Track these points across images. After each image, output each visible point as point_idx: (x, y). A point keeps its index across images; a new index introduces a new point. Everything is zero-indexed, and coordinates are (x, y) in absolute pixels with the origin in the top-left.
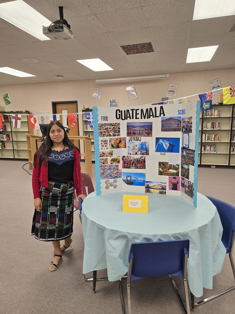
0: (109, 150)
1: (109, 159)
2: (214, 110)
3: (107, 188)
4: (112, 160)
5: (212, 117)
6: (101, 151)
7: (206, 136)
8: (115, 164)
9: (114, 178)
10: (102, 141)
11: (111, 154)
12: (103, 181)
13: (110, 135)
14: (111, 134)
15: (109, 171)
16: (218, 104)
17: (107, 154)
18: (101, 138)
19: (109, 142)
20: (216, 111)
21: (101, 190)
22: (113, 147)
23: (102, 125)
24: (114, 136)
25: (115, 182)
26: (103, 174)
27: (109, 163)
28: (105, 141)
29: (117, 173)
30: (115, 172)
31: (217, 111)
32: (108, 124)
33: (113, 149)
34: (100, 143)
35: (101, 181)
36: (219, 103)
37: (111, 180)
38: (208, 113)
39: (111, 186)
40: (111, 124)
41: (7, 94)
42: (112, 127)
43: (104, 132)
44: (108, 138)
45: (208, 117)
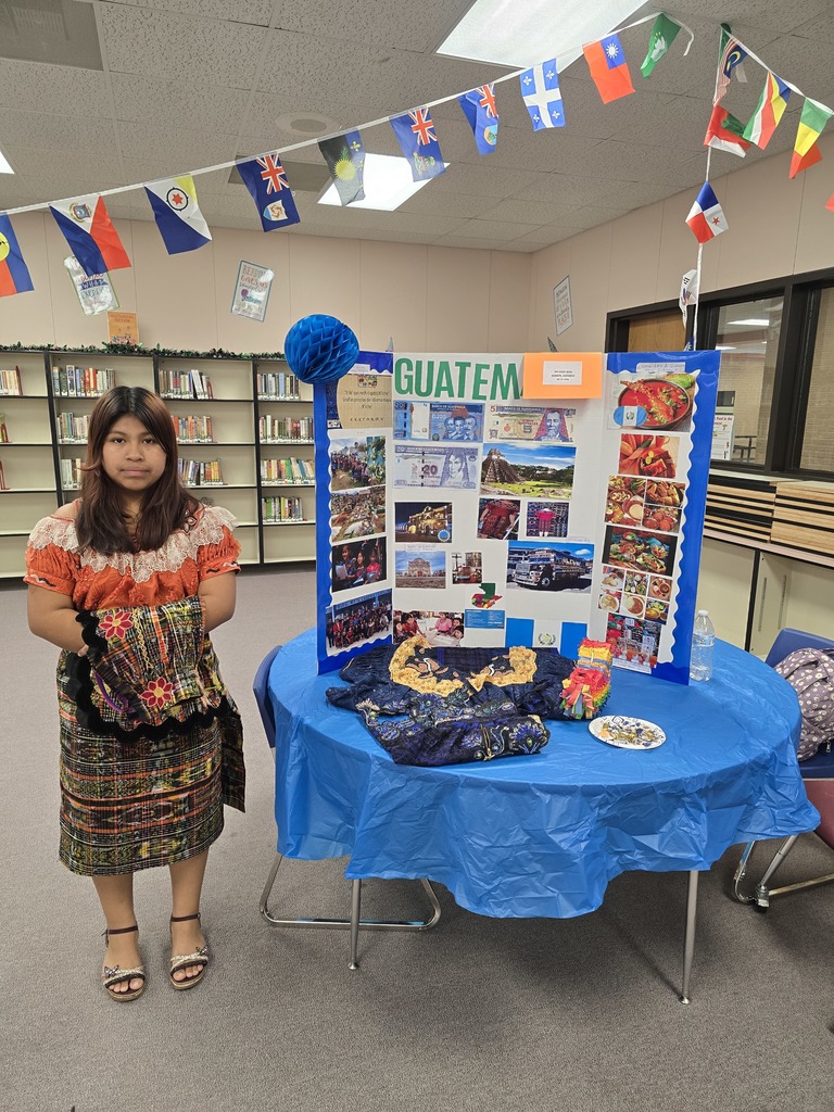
2: (91, 370)
5: (88, 395)
7: (74, 466)
16: (103, 347)
20: (101, 375)
31: (105, 373)
36: (108, 346)
38: (72, 381)
45: (72, 394)
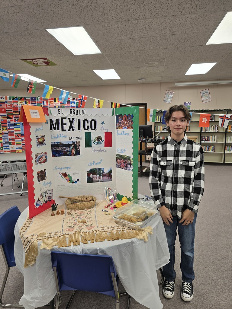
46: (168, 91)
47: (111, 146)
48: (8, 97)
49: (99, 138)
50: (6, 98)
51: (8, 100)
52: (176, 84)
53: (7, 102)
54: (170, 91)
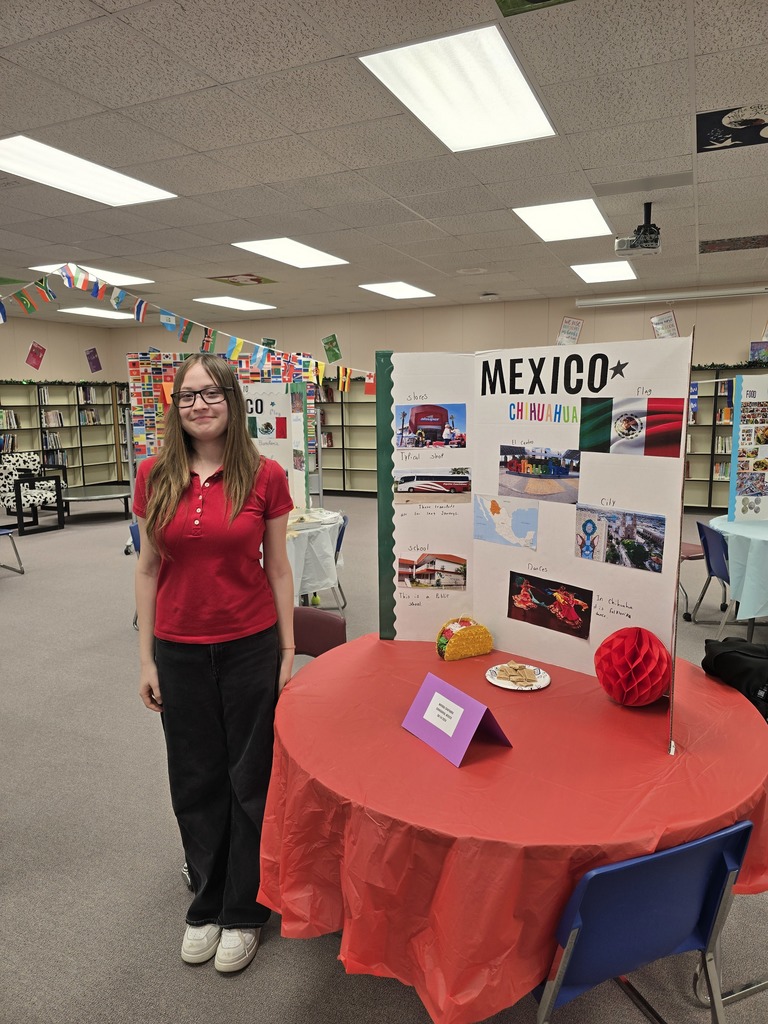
0: (753, 447)
1: (752, 461)
3: (744, 511)
4: (756, 464)
6: (741, 447)
8: (760, 471)
9: (757, 495)
10: (744, 431)
11: (755, 453)
12: (739, 499)
13: (757, 422)
14: (758, 419)
15: (749, 483)
17: (750, 454)
18: (743, 427)
19: (753, 434)
21: (735, 513)
22: (759, 441)
23: (746, 405)
24: (763, 423)
25: (757, 502)
26: (741, 486)
27: (751, 470)
28: (748, 431)
29: (762, 486)
30: (758, 486)
32: (755, 404)
33: (759, 446)
34: (741, 433)
35: (737, 498)
37: (752, 499)
39: (751, 508)
40: (759, 404)
41: (334, 336)
42: (761, 408)
43: (749, 416)
44: (752, 427)
46: (568, 319)
47: (285, 437)
48: (178, 354)
49: (268, 426)
50: (175, 356)
51: (178, 360)
52: (579, 303)
53: (176, 363)
54: (572, 320)
